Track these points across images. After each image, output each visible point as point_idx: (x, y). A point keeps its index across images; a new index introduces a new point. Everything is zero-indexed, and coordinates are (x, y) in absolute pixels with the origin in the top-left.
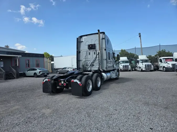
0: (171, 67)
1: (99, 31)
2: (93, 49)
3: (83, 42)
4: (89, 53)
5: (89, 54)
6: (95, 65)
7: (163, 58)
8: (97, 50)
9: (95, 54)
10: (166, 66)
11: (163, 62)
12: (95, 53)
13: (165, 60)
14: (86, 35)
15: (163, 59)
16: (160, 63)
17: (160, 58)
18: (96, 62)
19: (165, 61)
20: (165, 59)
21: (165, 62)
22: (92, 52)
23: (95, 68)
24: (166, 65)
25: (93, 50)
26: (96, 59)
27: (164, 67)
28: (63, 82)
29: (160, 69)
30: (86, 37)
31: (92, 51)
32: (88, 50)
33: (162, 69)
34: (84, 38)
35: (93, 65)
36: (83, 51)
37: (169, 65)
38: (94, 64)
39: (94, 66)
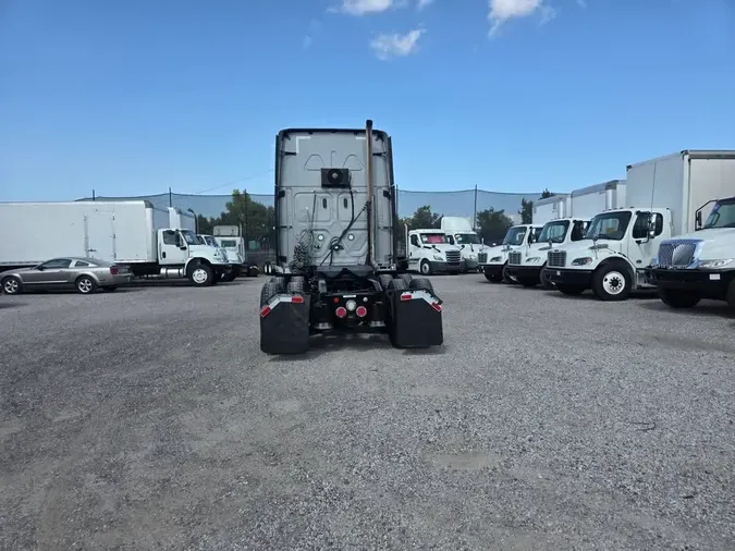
0: (445, 260)
1: (369, 123)
2: (343, 186)
3: (294, 154)
4: (325, 201)
5: (325, 206)
6: (345, 246)
7: (422, 231)
8: (356, 192)
9: (346, 205)
10: (431, 259)
11: (422, 245)
12: (346, 201)
13: (425, 239)
14: (310, 131)
15: (421, 234)
16: (411, 247)
17: (412, 232)
18: (351, 237)
19: (426, 242)
20: (427, 235)
21: (430, 245)
22: (335, 198)
23: (344, 257)
24: (430, 255)
25: (340, 190)
26: (352, 227)
27: (425, 260)
28: (351, 306)
29: (411, 267)
30: (308, 137)
31: (335, 196)
32: (320, 189)
33: (417, 267)
34: (300, 140)
35: (341, 248)
36: (296, 190)
37: (438, 255)
38: (344, 243)
39: (342, 252)
